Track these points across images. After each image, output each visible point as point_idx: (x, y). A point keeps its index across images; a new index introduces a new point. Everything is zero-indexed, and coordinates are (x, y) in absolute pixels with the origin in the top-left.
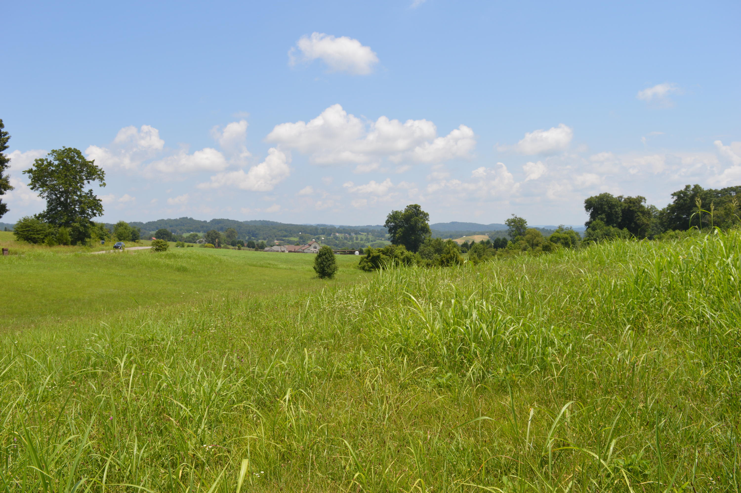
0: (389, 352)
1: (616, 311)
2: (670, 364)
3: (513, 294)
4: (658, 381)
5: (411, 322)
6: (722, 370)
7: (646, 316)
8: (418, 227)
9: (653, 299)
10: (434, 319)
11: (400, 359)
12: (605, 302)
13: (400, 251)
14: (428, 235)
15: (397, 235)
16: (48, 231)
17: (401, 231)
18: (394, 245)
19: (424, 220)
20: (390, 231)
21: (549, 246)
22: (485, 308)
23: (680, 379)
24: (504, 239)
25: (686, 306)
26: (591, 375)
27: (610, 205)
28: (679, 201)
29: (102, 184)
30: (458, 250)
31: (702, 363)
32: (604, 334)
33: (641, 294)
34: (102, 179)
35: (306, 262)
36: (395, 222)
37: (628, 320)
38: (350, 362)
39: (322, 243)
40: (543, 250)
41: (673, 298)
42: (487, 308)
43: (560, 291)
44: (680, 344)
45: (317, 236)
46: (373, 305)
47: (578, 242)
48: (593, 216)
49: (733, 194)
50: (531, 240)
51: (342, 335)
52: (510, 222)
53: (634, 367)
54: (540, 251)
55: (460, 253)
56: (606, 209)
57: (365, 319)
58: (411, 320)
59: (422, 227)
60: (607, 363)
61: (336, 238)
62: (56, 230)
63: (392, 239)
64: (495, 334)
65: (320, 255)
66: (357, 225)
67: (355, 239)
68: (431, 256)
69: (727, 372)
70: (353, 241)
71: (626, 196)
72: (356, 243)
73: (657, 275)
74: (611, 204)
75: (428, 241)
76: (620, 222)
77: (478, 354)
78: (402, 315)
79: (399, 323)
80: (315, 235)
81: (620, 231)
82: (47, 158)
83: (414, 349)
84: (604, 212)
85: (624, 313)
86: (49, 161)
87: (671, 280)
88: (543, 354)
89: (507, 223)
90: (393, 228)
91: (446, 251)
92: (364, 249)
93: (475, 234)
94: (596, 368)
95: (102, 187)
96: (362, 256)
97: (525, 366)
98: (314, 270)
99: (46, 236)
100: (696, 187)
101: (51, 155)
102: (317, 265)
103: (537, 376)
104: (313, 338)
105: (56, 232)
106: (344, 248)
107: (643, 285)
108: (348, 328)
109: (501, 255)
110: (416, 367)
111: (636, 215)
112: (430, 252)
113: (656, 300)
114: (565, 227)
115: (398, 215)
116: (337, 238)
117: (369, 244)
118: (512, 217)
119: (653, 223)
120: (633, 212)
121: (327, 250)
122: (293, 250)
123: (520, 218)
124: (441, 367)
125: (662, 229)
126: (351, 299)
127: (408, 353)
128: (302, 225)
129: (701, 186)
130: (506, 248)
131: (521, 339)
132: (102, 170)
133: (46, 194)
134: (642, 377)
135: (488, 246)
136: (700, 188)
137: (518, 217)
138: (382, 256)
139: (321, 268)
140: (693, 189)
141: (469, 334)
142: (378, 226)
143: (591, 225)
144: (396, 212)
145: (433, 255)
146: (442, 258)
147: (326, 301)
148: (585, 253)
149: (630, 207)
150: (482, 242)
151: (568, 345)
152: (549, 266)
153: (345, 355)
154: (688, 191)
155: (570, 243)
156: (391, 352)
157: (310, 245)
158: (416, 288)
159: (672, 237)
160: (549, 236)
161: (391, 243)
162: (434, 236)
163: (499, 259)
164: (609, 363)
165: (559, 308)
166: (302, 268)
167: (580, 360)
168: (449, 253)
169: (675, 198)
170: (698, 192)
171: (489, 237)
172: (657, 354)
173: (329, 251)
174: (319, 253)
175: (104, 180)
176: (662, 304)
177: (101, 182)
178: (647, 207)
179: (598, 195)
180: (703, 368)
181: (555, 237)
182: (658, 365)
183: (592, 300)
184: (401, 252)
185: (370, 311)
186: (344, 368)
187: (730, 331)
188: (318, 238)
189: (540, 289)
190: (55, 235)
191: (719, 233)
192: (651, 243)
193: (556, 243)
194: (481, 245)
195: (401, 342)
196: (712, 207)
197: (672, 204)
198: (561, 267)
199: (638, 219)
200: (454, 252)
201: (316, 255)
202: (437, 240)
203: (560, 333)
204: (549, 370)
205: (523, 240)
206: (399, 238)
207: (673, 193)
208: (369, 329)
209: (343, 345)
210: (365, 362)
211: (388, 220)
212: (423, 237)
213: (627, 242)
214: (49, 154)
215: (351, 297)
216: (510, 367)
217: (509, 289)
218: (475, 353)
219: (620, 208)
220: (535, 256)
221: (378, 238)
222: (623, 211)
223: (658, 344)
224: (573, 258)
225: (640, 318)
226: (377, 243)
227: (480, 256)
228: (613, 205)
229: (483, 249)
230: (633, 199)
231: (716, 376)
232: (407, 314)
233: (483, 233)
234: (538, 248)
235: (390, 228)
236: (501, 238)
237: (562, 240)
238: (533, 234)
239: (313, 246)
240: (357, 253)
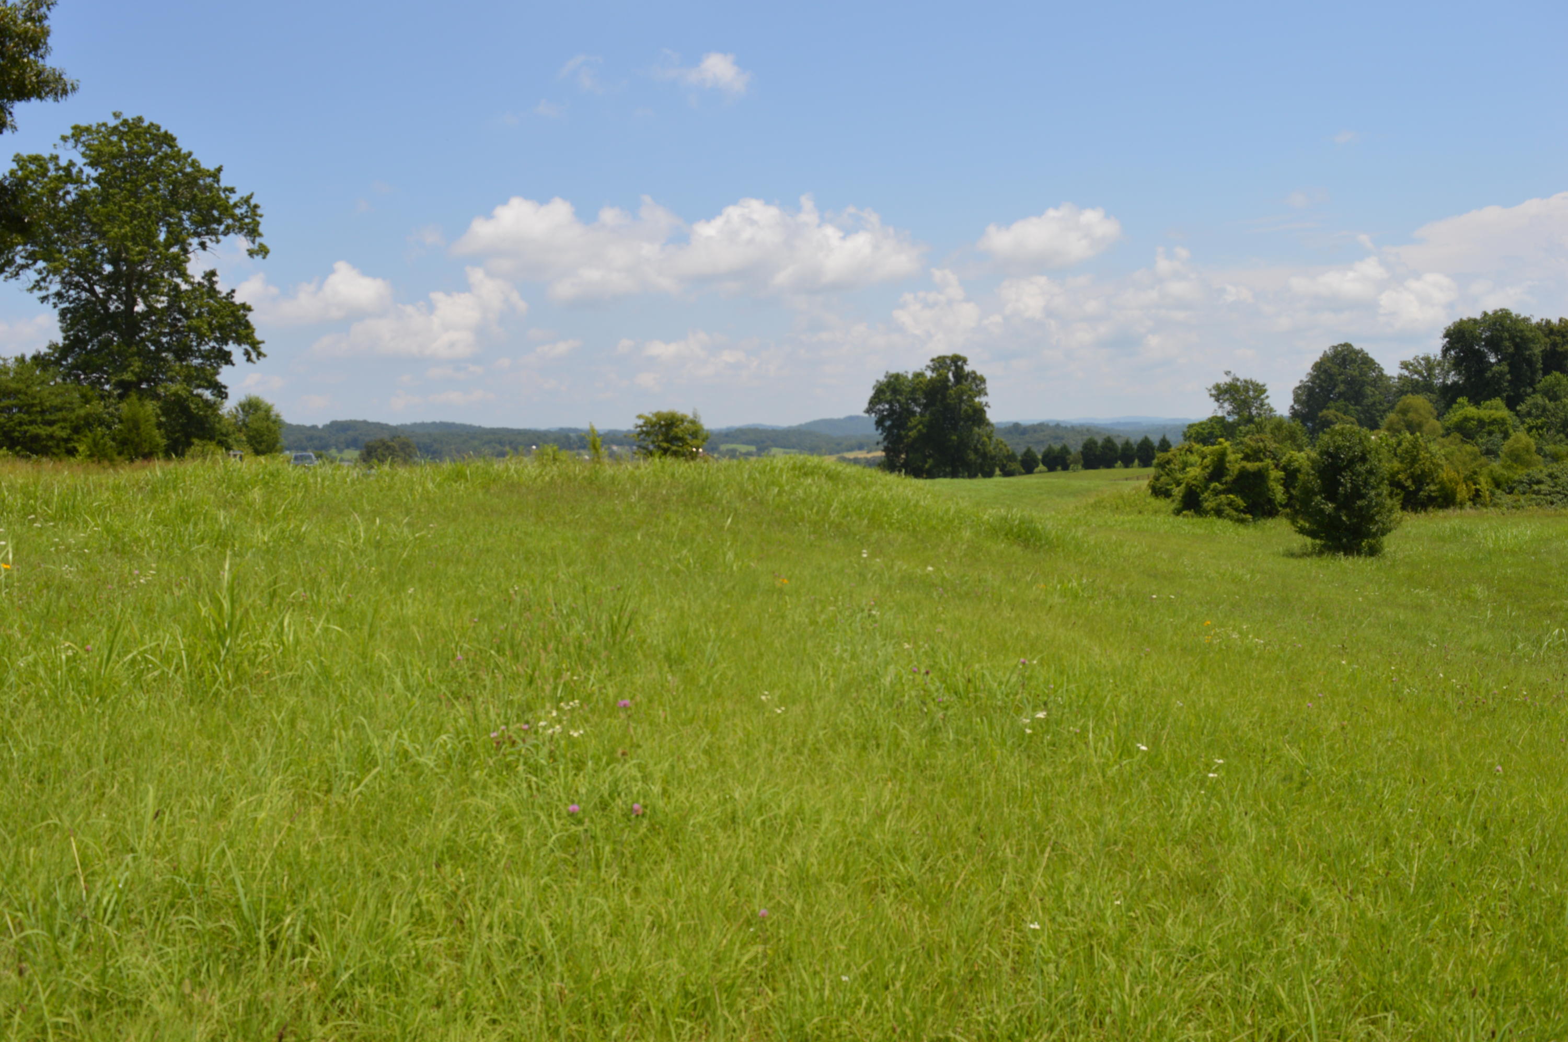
8: (964, 412)
14: (984, 431)
15: (910, 433)
16: (82, 412)
17: (919, 423)
19: (975, 393)
29: (256, 247)
34: (253, 232)
36: (896, 402)
62: (111, 410)
63: (888, 443)
82: (55, 152)
86: (63, 163)
90: (891, 417)
95: (258, 258)
99: (76, 430)
101: (71, 142)
105: (111, 415)
115: (905, 384)
118: (1228, 379)
132: (253, 202)
133: (55, 286)
144: (898, 375)
175: (260, 235)
177: (253, 242)
190: (109, 428)
206: (918, 440)
211: (875, 396)
214: (64, 139)
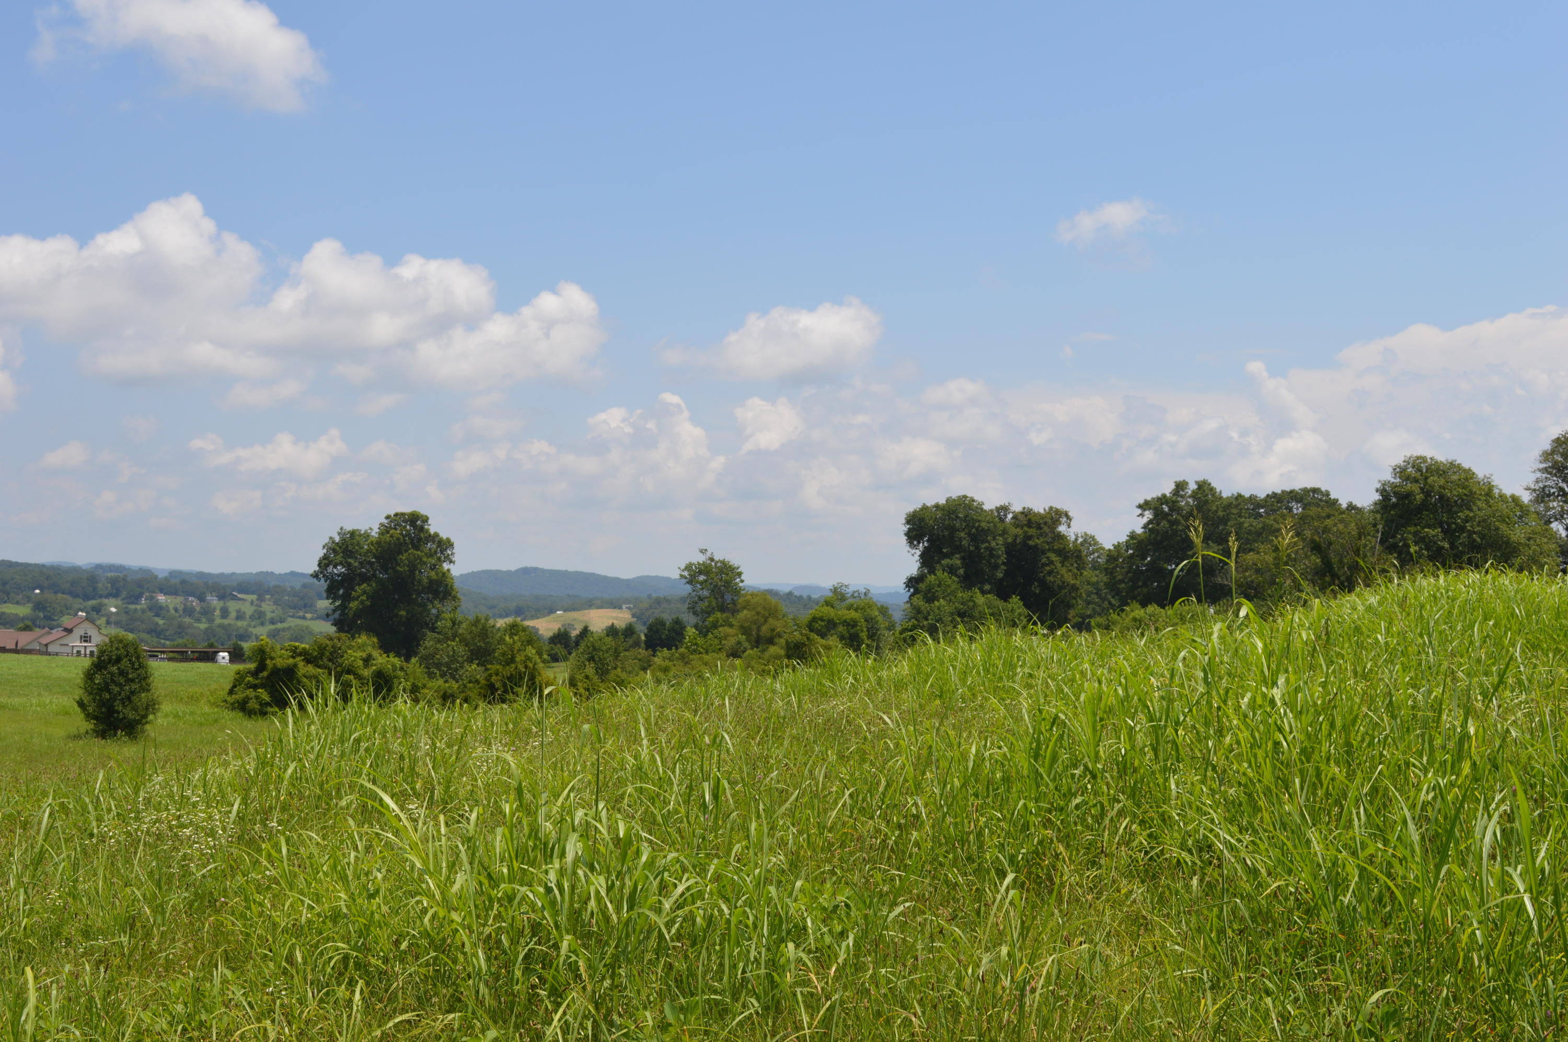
0: (309, 970)
1: (980, 834)
2: (1122, 983)
3: (690, 788)
4: (1089, 1034)
5: (379, 876)
6: (1258, 997)
7: (1061, 848)
8: (420, 581)
9: (1079, 800)
10: (452, 867)
11: (342, 992)
12: (949, 807)
13: (359, 654)
14: (449, 605)
15: (354, 605)
17: (365, 592)
18: (343, 635)
19: (439, 559)
20: (331, 592)
21: (804, 644)
22: (604, 831)
23: (1148, 1024)
24: (677, 622)
25: (1165, 818)
26: (907, 1023)
27: (974, 530)
28: (1158, 524)
30: (540, 653)
31: (1205, 978)
32: (945, 903)
33: (1047, 785)
35: (52, 685)
36: (349, 565)
37: (1012, 860)
38: (180, 1008)
39: (108, 623)
40: (789, 657)
41: (1132, 796)
42: (612, 829)
43: (826, 777)
44: (1147, 927)
45: (92, 602)
46: (264, 823)
47: (886, 633)
48: (927, 560)
49: (1297, 509)
50: (754, 627)
51: (159, 920)
52: (694, 573)
53: (1023, 995)
54: (778, 657)
55: (544, 661)
56: (964, 542)
57: (234, 868)
58: (379, 870)
59: (431, 581)
60: (951, 985)
61: (158, 610)
63: (337, 615)
64: (631, 908)
65: (101, 663)
66: (228, 571)
67: (217, 613)
68: (456, 670)
69: (1269, 1001)
70: (211, 620)
71: (1017, 508)
72: (221, 626)
73: (1089, 732)
74: (977, 529)
75: (449, 624)
76: (1001, 580)
77: (582, 969)
78: (353, 854)
79: (344, 878)
80: (87, 598)
81: (1000, 604)
83: (386, 960)
84: (958, 549)
85: (1001, 840)
87: (1128, 748)
88: (773, 964)
89: (686, 573)
90: (341, 584)
91: (504, 654)
92: (246, 645)
93: (590, 604)
94: (920, 1002)
96: (240, 667)
97: (717, 1003)
98: (78, 709)
100: (1203, 486)
102: (90, 693)
103: (753, 1030)
104: (58, 934)
106: (180, 641)
107: (1054, 758)
108: (176, 898)
109: (666, 670)
110: (390, 1018)
111: (1044, 560)
112: (453, 659)
113: (1087, 803)
114: (850, 590)
115: (358, 544)
116: (161, 608)
117: (262, 632)
118: (701, 559)
119: (1089, 583)
120: (1037, 552)
121: (125, 646)
122: (11, 646)
123: (723, 562)
124: (469, 1014)
125: (1113, 601)
126: (195, 805)
127: (367, 973)
128: (43, 566)
129: (1214, 484)
130: (682, 650)
131: (710, 920)
134: (1045, 1024)
135: (630, 641)
136: (1212, 490)
137: (716, 558)
138: (304, 669)
139: (102, 703)
140: (1193, 491)
141: (556, 913)
142: (293, 574)
143: (922, 586)
144: (353, 534)
145: (462, 667)
146: (490, 675)
147: (109, 810)
148: (903, 667)
149: (1030, 538)
150: (612, 631)
151: (843, 935)
152: (799, 702)
153: (164, 985)
154: (1182, 496)
155: (864, 635)
156: (313, 970)
157: (69, 631)
158: (402, 770)
159: (1138, 623)
160: (805, 617)
161: (334, 628)
162: (467, 610)
163: (658, 681)
164: (958, 985)
165: (821, 827)
166: (39, 705)
167: (874, 979)
168: (512, 660)
169: (1148, 515)
170: (1206, 502)
171: (633, 616)
172: (1087, 956)
173: (132, 650)
174: (99, 658)
176: (1103, 813)
178: (1073, 538)
179: (942, 501)
180: (1209, 994)
181: (822, 619)
182: (1091, 988)
183: (916, 804)
184: (364, 655)
185: (252, 844)
186: (157, 1028)
187: (1276, 885)
188: (97, 610)
189: (770, 770)
191: (1251, 615)
192: (1081, 639)
193: (823, 636)
194: (609, 640)
195: (346, 939)
196: (1234, 545)
197: (1139, 531)
198: (833, 708)
199: (1050, 573)
200: (528, 658)
201: (87, 663)
202: (478, 620)
203: (821, 900)
204: (789, 1013)
205: (731, 626)
206: (358, 614)
207: (1142, 502)
208: (246, 900)
209: (160, 951)
210: (227, 1007)
211: (325, 557)
212: (434, 611)
213: (1018, 638)
215: (195, 799)
216: (673, 1008)
217: (683, 772)
218: (573, 968)
219: (1000, 540)
220: (764, 673)
221: (291, 612)
222: (1010, 549)
223: (1091, 926)
224: (868, 680)
225: (1044, 854)
226: (289, 628)
227: (603, 672)
228: (983, 530)
229: (611, 652)
230: (1036, 515)
231: (1243, 1013)
232: (368, 849)
233: (614, 604)
234: (773, 650)
235: (333, 581)
236: (668, 618)
237: (841, 629)
238: (759, 609)
239: (78, 632)
240: (224, 656)
